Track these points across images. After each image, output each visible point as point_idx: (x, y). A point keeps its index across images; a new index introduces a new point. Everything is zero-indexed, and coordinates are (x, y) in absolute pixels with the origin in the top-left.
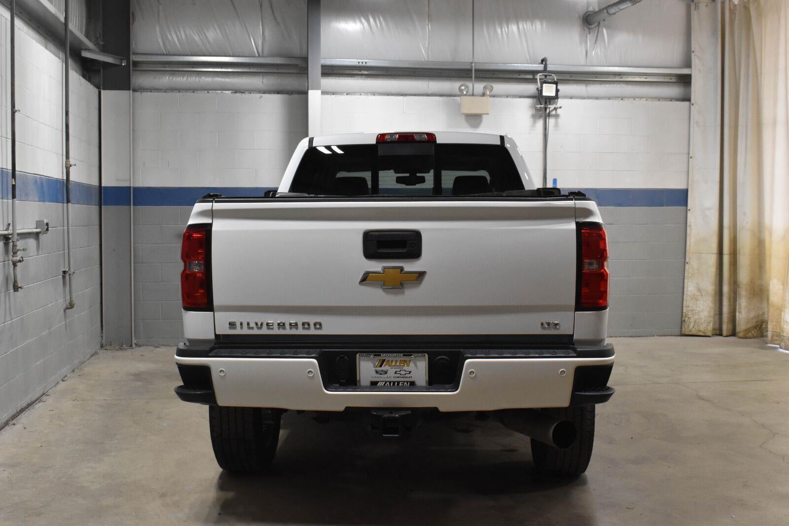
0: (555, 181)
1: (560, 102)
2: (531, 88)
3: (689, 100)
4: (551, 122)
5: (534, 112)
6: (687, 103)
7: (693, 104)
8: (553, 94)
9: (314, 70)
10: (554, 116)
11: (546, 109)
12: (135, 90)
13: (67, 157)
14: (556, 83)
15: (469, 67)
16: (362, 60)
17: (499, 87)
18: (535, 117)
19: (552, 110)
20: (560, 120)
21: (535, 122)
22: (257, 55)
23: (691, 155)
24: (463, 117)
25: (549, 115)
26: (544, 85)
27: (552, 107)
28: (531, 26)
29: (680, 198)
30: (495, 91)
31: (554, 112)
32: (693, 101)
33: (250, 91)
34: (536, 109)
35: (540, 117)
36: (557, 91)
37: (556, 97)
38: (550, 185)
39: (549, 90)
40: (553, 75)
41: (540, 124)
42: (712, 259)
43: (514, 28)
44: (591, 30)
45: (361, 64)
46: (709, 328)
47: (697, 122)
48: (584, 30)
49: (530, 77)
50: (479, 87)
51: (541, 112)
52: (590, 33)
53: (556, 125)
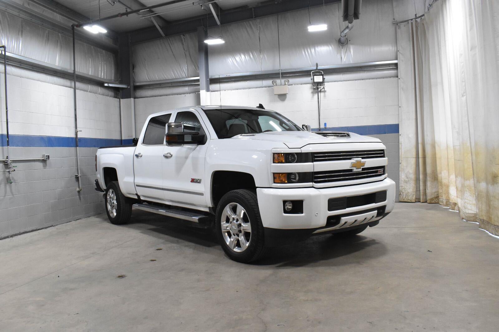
0: (325, 124)
1: (326, 84)
2: (308, 79)
3: (397, 77)
4: (322, 94)
5: (311, 91)
6: (397, 78)
7: (399, 79)
8: (321, 80)
10: (323, 92)
11: (318, 88)
13: (76, 127)
14: (323, 75)
15: (279, 72)
16: (228, 74)
17: (292, 80)
18: (312, 93)
19: (323, 89)
20: (326, 93)
21: (313, 96)
22: (185, 77)
23: (400, 106)
24: (277, 96)
25: (320, 91)
26: (315, 77)
27: (322, 87)
29: (394, 129)
30: (290, 83)
31: (323, 90)
32: (399, 77)
34: (314, 89)
35: (316, 93)
36: (323, 79)
37: (323, 82)
38: (322, 126)
39: (318, 79)
40: (321, 71)
41: (316, 95)
42: (413, 161)
44: (343, 47)
45: (227, 76)
46: (413, 198)
47: (402, 88)
48: (340, 47)
50: (283, 81)
51: (316, 90)
53: (325, 96)
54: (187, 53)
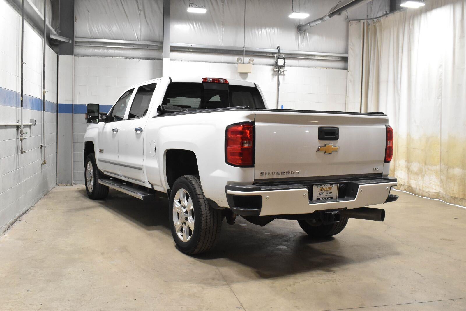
0: (282, 106)
1: (286, 68)
2: (272, 61)
3: (347, 69)
4: (281, 77)
5: (272, 72)
6: (346, 71)
7: (349, 71)
8: (283, 64)
9: (166, 48)
10: (282, 75)
11: (279, 71)
12: (75, 56)
13: (44, 88)
14: (284, 59)
15: (242, 50)
16: (190, 44)
17: (257, 60)
18: (273, 75)
19: (282, 72)
20: (285, 77)
21: (273, 77)
22: (137, 40)
23: (347, 96)
24: (239, 74)
25: (280, 74)
26: (278, 60)
27: (282, 70)
28: (272, 31)
30: (254, 62)
31: (282, 73)
32: (349, 69)
33: (134, 58)
34: (274, 71)
35: (276, 75)
36: (284, 62)
37: (284, 66)
38: (280, 108)
39: (280, 62)
40: (282, 55)
41: (276, 78)
43: (264, 31)
44: (301, 34)
45: (189, 46)
47: (350, 80)
48: (298, 33)
49: (271, 55)
50: (247, 59)
51: (276, 73)
52: (300, 35)
53: (284, 79)
54: (142, 13)
